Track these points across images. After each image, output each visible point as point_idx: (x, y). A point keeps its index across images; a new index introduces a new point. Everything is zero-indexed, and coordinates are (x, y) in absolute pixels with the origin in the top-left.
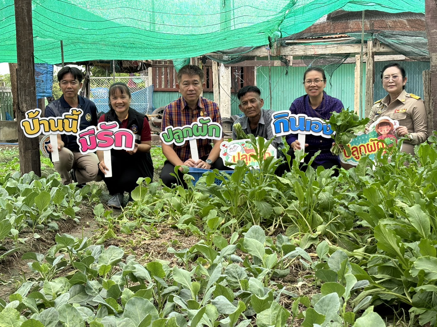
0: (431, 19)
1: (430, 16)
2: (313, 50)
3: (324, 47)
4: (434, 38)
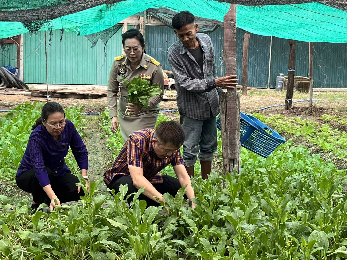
0: (229, 47)
1: (228, 44)
4: (231, 64)
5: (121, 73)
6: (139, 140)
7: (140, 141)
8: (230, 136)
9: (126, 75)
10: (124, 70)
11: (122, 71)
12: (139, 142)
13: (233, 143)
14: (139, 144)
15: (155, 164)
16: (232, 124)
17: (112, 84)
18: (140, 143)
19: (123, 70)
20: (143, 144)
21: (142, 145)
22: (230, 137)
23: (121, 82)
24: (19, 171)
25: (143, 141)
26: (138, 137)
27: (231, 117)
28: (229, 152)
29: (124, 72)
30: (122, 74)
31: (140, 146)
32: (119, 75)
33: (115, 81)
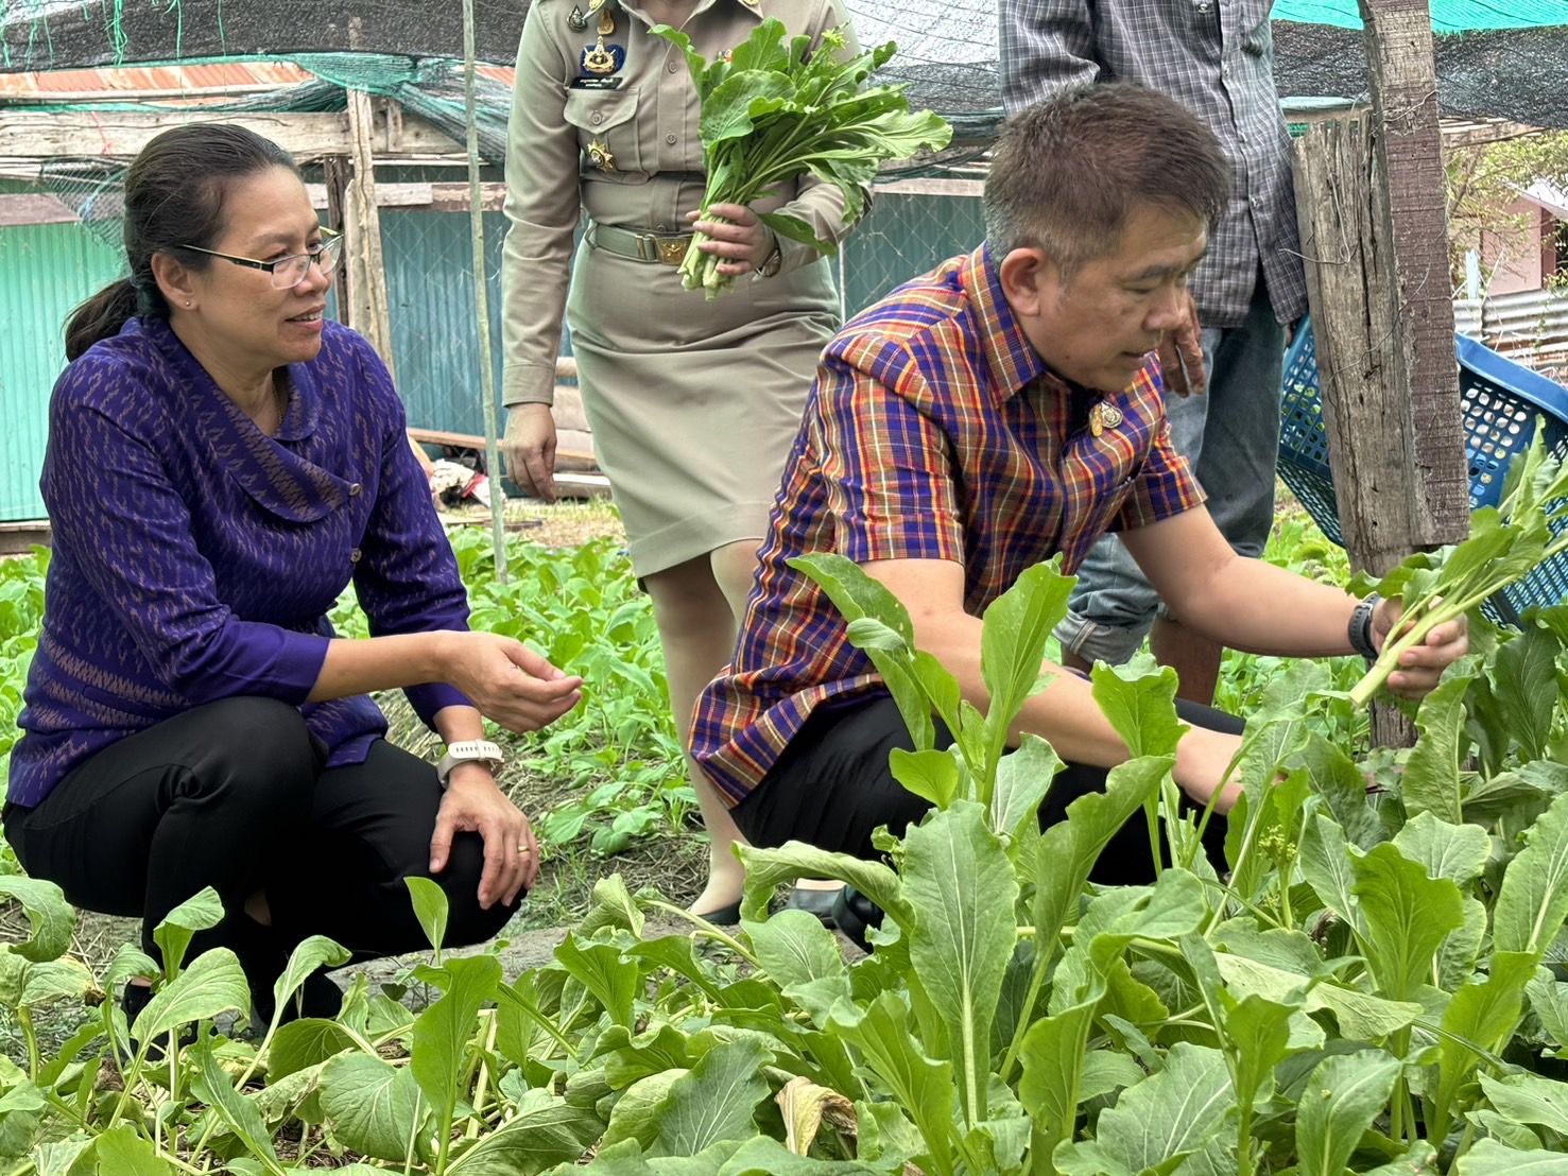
2: (96, 135)
3: (146, 123)
5: (592, 75)
6: (907, 346)
7: (918, 350)
8: (1418, 398)
9: (625, 74)
10: (608, 49)
11: (596, 54)
12: (913, 360)
13: (1443, 443)
14: (918, 374)
15: (1064, 488)
16: (1425, 315)
17: (539, 155)
18: (924, 366)
19: (600, 49)
20: (939, 365)
21: (942, 377)
22: (1420, 402)
23: (597, 131)
24: (25, 768)
25: (934, 350)
26: (887, 333)
27: (1414, 270)
28: (1421, 502)
29: (611, 62)
30: (599, 76)
31: (932, 385)
32: (583, 86)
33: (556, 140)
